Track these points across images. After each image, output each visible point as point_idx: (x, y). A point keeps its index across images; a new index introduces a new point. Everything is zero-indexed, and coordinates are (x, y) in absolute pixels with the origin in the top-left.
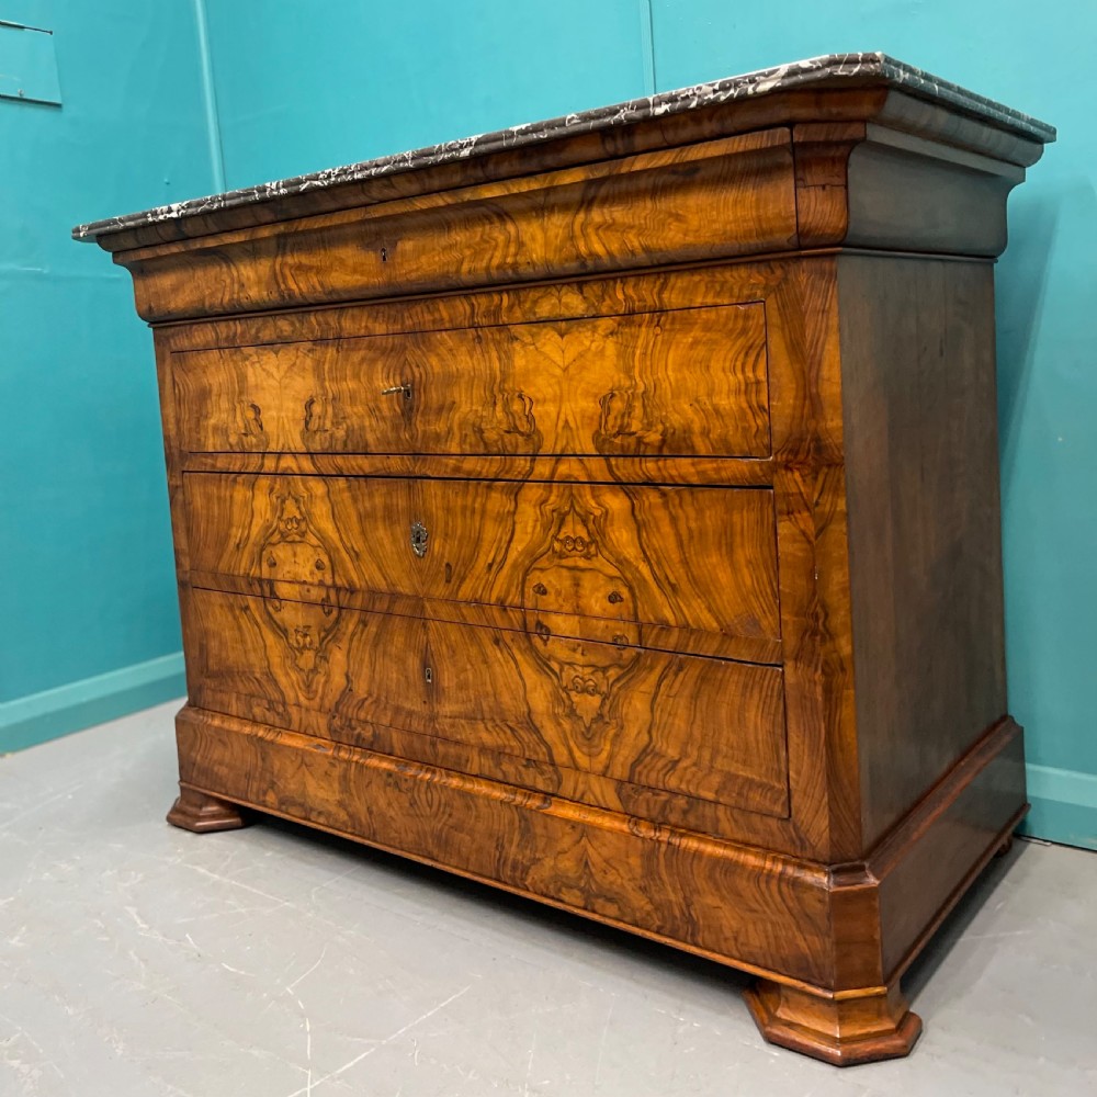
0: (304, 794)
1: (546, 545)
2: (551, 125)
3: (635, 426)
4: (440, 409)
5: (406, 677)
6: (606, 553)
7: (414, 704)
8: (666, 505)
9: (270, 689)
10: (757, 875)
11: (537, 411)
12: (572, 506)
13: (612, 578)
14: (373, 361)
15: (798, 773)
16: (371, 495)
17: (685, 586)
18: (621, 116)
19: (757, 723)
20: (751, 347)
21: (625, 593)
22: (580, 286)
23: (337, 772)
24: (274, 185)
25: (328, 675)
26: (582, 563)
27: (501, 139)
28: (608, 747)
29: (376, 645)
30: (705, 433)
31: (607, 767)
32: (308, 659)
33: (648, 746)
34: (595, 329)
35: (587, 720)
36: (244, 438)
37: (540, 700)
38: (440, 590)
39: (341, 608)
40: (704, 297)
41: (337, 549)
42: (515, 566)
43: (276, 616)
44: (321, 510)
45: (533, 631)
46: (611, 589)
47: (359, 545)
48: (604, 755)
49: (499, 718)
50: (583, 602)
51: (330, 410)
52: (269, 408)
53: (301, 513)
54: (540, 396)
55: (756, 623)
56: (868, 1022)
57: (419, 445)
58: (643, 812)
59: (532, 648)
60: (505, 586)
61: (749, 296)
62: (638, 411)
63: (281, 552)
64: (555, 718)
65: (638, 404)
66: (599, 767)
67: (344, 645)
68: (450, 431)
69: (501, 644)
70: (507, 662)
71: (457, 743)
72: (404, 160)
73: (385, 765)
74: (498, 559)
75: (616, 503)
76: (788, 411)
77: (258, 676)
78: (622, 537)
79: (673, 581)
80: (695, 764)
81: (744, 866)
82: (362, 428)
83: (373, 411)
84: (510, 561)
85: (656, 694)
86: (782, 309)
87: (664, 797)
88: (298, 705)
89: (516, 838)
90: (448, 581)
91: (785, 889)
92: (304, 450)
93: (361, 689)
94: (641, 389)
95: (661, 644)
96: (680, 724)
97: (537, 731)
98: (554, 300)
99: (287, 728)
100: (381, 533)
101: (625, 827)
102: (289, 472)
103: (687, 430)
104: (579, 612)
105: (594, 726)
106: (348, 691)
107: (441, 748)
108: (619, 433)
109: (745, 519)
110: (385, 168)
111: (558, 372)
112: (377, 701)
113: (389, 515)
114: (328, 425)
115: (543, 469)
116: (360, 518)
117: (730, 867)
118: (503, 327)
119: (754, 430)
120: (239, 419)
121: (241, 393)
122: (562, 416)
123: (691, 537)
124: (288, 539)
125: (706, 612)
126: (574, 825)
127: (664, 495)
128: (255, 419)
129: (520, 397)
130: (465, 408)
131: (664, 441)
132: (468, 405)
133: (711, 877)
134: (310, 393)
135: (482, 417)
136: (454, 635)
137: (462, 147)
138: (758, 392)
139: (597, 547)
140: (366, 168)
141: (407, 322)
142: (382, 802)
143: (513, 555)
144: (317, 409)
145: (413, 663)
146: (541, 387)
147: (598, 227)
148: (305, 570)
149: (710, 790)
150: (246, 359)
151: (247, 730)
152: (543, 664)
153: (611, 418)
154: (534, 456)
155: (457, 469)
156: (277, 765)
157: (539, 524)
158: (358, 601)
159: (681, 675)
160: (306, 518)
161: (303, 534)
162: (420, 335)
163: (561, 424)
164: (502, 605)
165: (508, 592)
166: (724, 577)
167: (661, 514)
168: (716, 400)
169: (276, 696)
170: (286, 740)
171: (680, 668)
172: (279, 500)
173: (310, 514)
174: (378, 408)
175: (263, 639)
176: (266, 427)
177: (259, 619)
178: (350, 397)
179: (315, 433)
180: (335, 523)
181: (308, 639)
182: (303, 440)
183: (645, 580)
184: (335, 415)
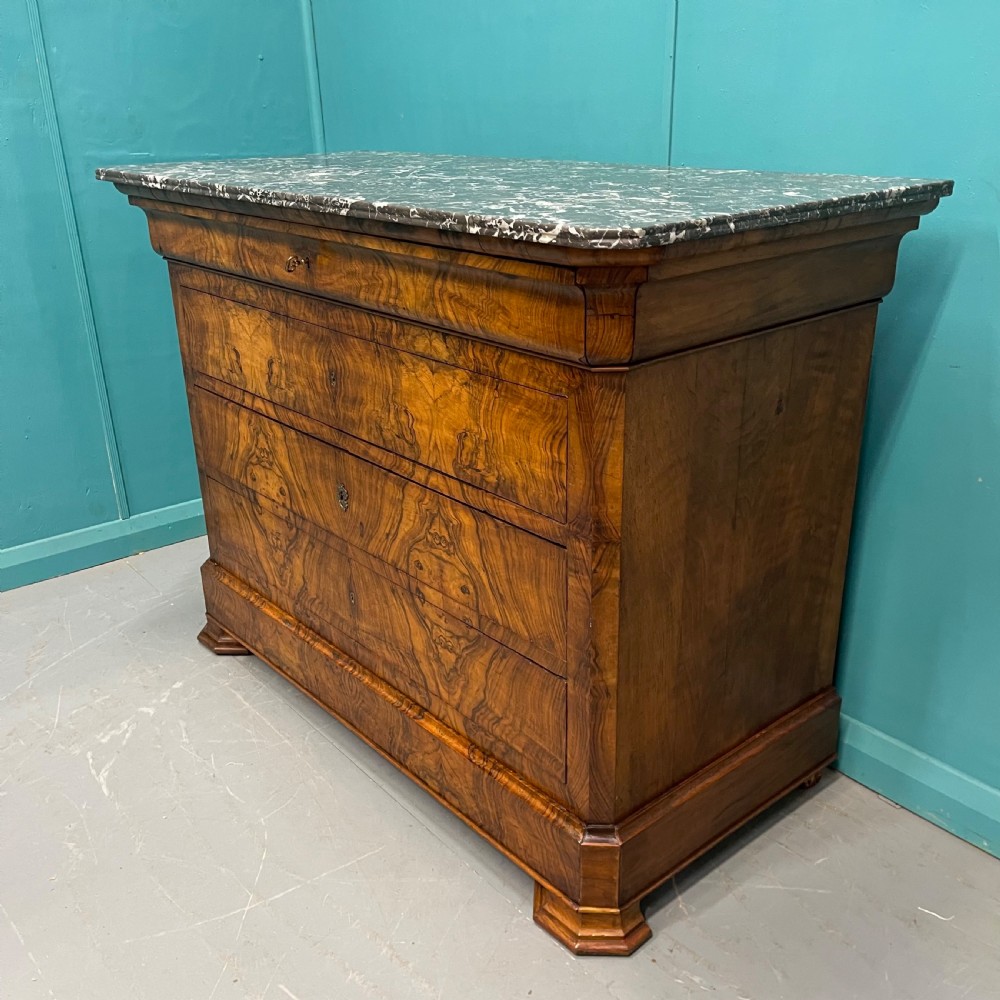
0: (278, 651)
1: (422, 534)
3: (480, 465)
4: (354, 401)
5: (339, 594)
6: (460, 555)
7: (344, 614)
8: (498, 535)
9: (258, 567)
10: (539, 815)
11: (417, 427)
12: (439, 511)
13: (464, 575)
14: (310, 345)
15: (572, 757)
16: (312, 453)
17: (508, 598)
18: (447, 223)
19: (549, 713)
20: (557, 432)
21: (471, 587)
22: (445, 336)
23: (296, 645)
25: (292, 572)
26: (444, 556)
28: (459, 691)
29: (320, 564)
30: (525, 489)
31: (459, 705)
32: (279, 555)
33: (483, 701)
34: (454, 376)
35: (448, 667)
36: (231, 373)
37: (419, 643)
38: (356, 540)
39: (297, 529)
40: (528, 379)
41: (293, 485)
42: (403, 540)
43: (259, 518)
44: (281, 449)
45: (415, 594)
46: (463, 583)
47: (306, 487)
48: (457, 696)
49: (394, 644)
50: (445, 585)
51: (284, 372)
52: (246, 357)
53: (269, 447)
54: (418, 416)
55: (552, 643)
56: (604, 928)
57: (341, 424)
58: (479, 743)
59: (414, 604)
60: (397, 554)
61: (557, 390)
62: (482, 455)
63: (259, 472)
64: (428, 658)
65: (482, 448)
66: (454, 703)
67: (301, 555)
68: (361, 420)
69: (396, 594)
70: (400, 609)
71: (370, 651)
72: (304, 202)
73: (325, 651)
74: (393, 532)
75: (466, 519)
76: (579, 494)
77: (250, 556)
78: (470, 545)
79: (501, 592)
80: (511, 725)
81: (533, 807)
82: (305, 396)
83: (311, 385)
84: (400, 536)
85: (489, 668)
86: (579, 408)
87: (492, 739)
88: (275, 586)
89: (401, 732)
90: (362, 535)
91: (554, 831)
92: (269, 399)
93: (312, 591)
94: (484, 438)
95: (492, 634)
96: (503, 694)
97: (417, 663)
98: (427, 341)
99: (269, 600)
100: (319, 483)
101: (466, 751)
102: (260, 412)
103: (513, 482)
104: (442, 591)
105: (452, 674)
106: (304, 589)
107: (360, 651)
108: (469, 467)
109: (549, 563)
111: (431, 401)
112: (321, 603)
113: (324, 471)
114: (283, 385)
115: (420, 475)
116: (306, 465)
117: (525, 805)
118: (394, 350)
119: (556, 500)
120: (226, 357)
121: (227, 336)
122: (433, 438)
123: (514, 565)
124: (262, 464)
125: (521, 623)
126: (435, 738)
127: (497, 526)
128: (237, 361)
129: (406, 411)
130: (370, 407)
131: (498, 484)
132: (371, 407)
133: (512, 806)
134: (271, 354)
135: (381, 418)
136: (367, 577)
137: (341, 206)
138: (560, 471)
139: (454, 548)
141: (330, 321)
142: (323, 675)
143: (402, 532)
144: (275, 369)
145: (343, 586)
146: (419, 409)
147: (451, 297)
148: (274, 492)
149: (519, 745)
150: (228, 310)
151: (244, 593)
152: (422, 619)
153: (464, 452)
154: (415, 463)
155: (365, 453)
156: (262, 625)
157: (418, 516)
158: (307, 528)
159: (505, 661)
160: (272, 452)
161: (271, 464)
162: (339, 335)
163: (432, 443)
164: (395, 566)
165: (399, 558)
166: (533, 602)
167: (495, 539)
168: (533, 466)
169: (261, 574)
170: (267, 610)
171: (504, 657)
172: (255, 432)
173: (274, 450)
174: (314, 384)
175: (252, 531)
176: (244, 370)
177: (248, 515)
178: (296, 368)
179: (275, 387)
180: (290, 463)
181: (280, 542)
182: (268, 389)
183: (484, 584)
184: (287, 378)
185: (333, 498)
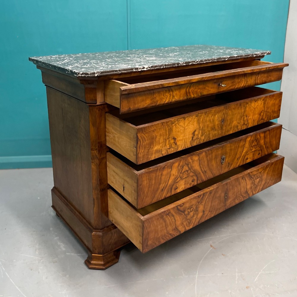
1: (249, 149)
2: (241, 56)
3: (264, 117)
4: (230, 124)
5: (220, 200)
6: (259, 146)
7: (221, 206)
8: (269, 133)
11: (249, 118)
12: (255, 138)
14: (215, 116)
18: (250, 56)
21: (261, 152)
24: (182, 63)
27: (233, 58)
28: (259, 187)
32: (191, 214)
35: (257, 184)
38: (226, 170)
41: (200, 173)
42: (243, 156)
43: (181, 209)
44: (196, 164)
47: (206, 169)
49: (240, 195)
50: (254, 158)
53: (189, 168)
60: (240, 162)
62: (265, 114)
63: (180, 183)
64: (251, 187)
67: (204, 203)
72: (215, 60)
74: (240, 156)
75: (262, 135)
78: (262, 141)
82: (209, 134)
83: (213, 129)
90: (228, 167)
92: (191, 146)
93: (207, 212)
94: (266, 110)
100: (213, 163)
108: (262, 119)
111: (254, 109)
113: (216, 158)
116: (208, 161)
120: (167, 144)
121: (169, 135)
123: (272, 137)
124: (183, 178)
128: (174, 142)
129: (246, 116)
132: (235, 122)
134: (195, 129)
135: (238, 123)
137: (226, 58)
140: (206, 61)
143: (243, 153)
144: (196, 133)
145: (223, 195)
150: (173, 123)
161: (189, 174)
163: (253, 120)
172: (181, 167)
173: (192, 167)
174: (215, 128)
175: (175, 219)
176: (178, 143)
177: (174, 214)
178: (207, 127)
179: (195, 140)
180: (200, 166)
181: (192, 208)
182: (191, 143)
183: (264, 148)
184: (202, 133)
185: (218, 164)
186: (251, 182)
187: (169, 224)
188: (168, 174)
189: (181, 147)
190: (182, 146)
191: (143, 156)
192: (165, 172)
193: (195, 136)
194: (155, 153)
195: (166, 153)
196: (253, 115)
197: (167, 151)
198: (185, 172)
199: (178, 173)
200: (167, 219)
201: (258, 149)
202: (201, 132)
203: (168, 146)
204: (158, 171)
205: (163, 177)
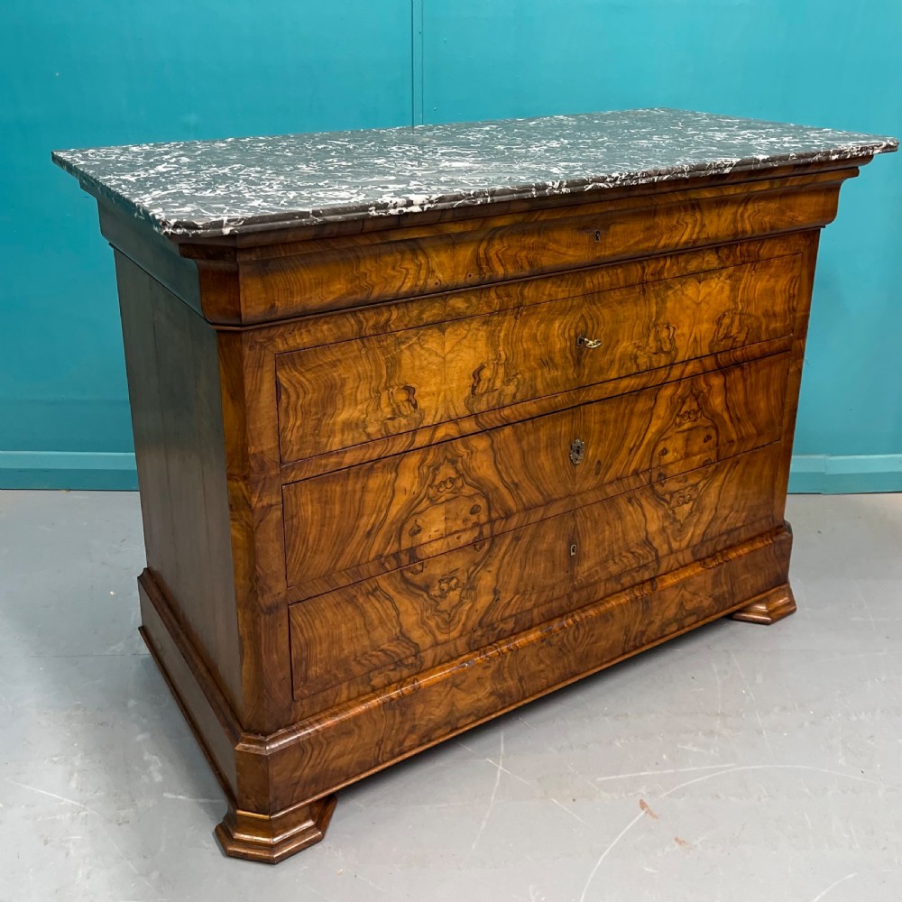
1: (671, 422)
3: (734, 331)
4: (606, 348)
5: (553, 562)
6: (706, 414)
7: (558, 577)
8: (742, 375)
12: (692, 391)
13: (707, 427)
20: (794, 277)
21: (713, 433)
22: (717, 250)
23: (491, 671)
26: (691, 425)
29: (527, 552)
34: (721, 275)
35: (682, 520)
36: (389, 422)
38: (590, 483)
39: (493, 539)
40: (779, 250)
41: (497, 489)
42: (648, 444)
43: (418, 579)
44: (481, 462)
45: (656, 481)
46: (706, 434)
47: (519, 477)
48: (690, 534)
49: (625, 550)
50: (689, 449)
52: (429, 386)
53: (457, 471)
57: (584, 380)
58: (705, 555)
59: (655, 492)
60: (640, 460)
61: (798, 250)
62: (736, 323)
63: (429, 517)
64: (663, 529)
65: (737, 318)
66: (685, 545)
68: (612, 363)
69: (633, 500)
70: (635, 511)
74: (638, 443)
75: (716, 381)
77: (385, 647)
78: (717, 399)
79: (739, 415)
83: (546, 362)
84: (646, 441)
85: (723, 484)
87: (717, 539)
90: (597, 474)
92: (468, 413)
95: (728, 454)
97: (650, 544)
98: (700, 260)
99: (421, 671)
100: (542, 459)
101: (701, 568)
102: (449, 438)
105: (686, 521)
106: (495, 602)
107: (576, 597)
108: (724, 338)
110: (666, 177)
112: (522, 596)
113: (552, 444)
114: (498, 384)
115: (676, 373)
116: (523, 454)
120: (383, 403)
121: (390, 377)
122: (693, 335)
123: (751, 388)
124: (439, 501)
127: (742, 368)
128: (408, 400)
129: (667, 327)
131: (747, 337)
134: (480, 361)
135: (638, 347)
136: (597, 510)
139: (702, 412)
141: (587, 285)
143: (649, 435)
144: (487, 373)
145: (561, 548)
148: (458, 521)
150: (399, 342)
152: (660, 499)
153: (721, 330)
154: (672, 365)
155: (616, 388)
157: (668, 410)
158: (514, 522)
160: (463, 474)
161: (458, 490)
163: (692, 339)
164: (635, 473)
165: (641, 463)
167: (739, 380)
170: (423, 682)
172: (431, 469)
173: (468, 469)
174: (551, 359)
175: (396, 609)
176: (422, 404)
177: (392, 593)
178: (524, 356)
179: (482, 395)
180: (496, 467)
181: (455, 581)
182: (467, 405)
183: (725, 422)
184: (506, 374)
185: (561, 463)
186: (661, 513)
187: (376, 622)
188: (385, 487)
189: (435, 416)
190: (436, 412)
191: (301, 437)
192: (375, 482)
193: (481, 383)
194: (342, 432)
195: (380, 431)
196: (694, 325)
197: (386, 424)
198: (445, 482)
199: (422, 484)
200: (367, 606)
201: (701, 423)
202: (501, 370)
203: (387, 411)
204: (351, 476)
205: (369, 498)
